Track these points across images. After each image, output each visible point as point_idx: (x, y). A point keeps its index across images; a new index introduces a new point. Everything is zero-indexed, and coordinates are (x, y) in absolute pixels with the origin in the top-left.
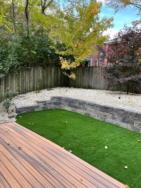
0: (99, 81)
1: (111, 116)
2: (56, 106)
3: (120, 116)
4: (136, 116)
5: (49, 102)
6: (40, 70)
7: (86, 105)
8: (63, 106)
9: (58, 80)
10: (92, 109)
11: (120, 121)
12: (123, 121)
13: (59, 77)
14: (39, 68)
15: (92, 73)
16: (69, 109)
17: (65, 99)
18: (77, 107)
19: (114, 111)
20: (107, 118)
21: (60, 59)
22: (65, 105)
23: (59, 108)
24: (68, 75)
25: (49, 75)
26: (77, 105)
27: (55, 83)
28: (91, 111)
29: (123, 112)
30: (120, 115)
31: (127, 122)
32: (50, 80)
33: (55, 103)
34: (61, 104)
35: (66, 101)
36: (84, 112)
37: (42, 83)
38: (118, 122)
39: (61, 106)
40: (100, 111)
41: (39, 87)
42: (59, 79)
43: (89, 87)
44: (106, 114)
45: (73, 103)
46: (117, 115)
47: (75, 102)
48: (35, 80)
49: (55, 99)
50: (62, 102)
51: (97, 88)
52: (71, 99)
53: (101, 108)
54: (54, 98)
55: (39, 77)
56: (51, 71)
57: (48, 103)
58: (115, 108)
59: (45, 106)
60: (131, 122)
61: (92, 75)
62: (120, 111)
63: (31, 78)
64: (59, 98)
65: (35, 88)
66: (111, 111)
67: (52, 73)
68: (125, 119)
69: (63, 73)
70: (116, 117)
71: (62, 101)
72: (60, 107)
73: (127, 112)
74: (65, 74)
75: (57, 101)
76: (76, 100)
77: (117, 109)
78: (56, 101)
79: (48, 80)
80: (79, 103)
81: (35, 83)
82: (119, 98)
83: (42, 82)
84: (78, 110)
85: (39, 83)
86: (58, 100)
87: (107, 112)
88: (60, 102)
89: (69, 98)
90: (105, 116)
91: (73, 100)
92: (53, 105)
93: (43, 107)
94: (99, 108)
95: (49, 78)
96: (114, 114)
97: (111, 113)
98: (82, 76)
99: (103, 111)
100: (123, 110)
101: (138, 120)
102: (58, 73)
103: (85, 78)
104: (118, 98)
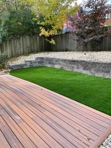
0: (73, 44)
1: (77, 67)
2: (40, 64)
3: (83, 66)
4: (92, 64)
5: (34, 61)
6: (28, 38)
7: (60, 61)
9: (42, 46)
10: (64, 64)
12: (85, 69)
13: (43, 43)
14: (27, 37)
15: (68, 38)
16: (49, 66)
17: (46, 59)
21: (40, 29)
22: (46, 63)
23: (42, 65)
24: (49, 41)
25: (35, 42)
26: (54, 62)
27: (40, 48)
29: (84, 63)
31: (87, 70)
32: (37, 45)
33: (39, 62)
34: (43, 62)
36: (59, 66)
38: (81, 70)
39: (44, 64)
40: (69, 64)
41: (28, 51)
42: (44, 45)
43: (67, 50)
44: (74, 66)
47: (53, 60)
48: (25, 47)
49: (39, 59)
51: (72, 50)
53: (70, 62)
54: (38, 58)
55: (27, 44)
56: (37, 39)
57: (33, 62)
59: (31, 64)
60: (90, 69)
61: (68, 40)
63: (21, 45)
64: (42, 58)
65: (25, 53)
67: (38, 41)
68: (85, 67)
69: (45, 39)
70: (80, 67)
71: (44, 60)
73: (87, 62)
74: (46, 40)
75: (40, 60)
77: (80, 61)
78: (39, 61)
79: (34, 46)
80: (56, 60)
81: (25, 49)
83: (30, 48)
84: (55, 66)
85: (27, 49)
86: (41, 60)
87: (74, 64)
89: (49, 58)
90: (73, 67)
91: (52, 59)
92: (38, 64)
93: (30, 65)
94: (68, 62)
95: (35, 44)
96: (79, 65)
97: (77, 64)
98: (61, 42)
99: (71, 64)
100: (84, 61)
101: (94, 67)
102: (42, 41)
103: (63, 43)
104: (84, 54)
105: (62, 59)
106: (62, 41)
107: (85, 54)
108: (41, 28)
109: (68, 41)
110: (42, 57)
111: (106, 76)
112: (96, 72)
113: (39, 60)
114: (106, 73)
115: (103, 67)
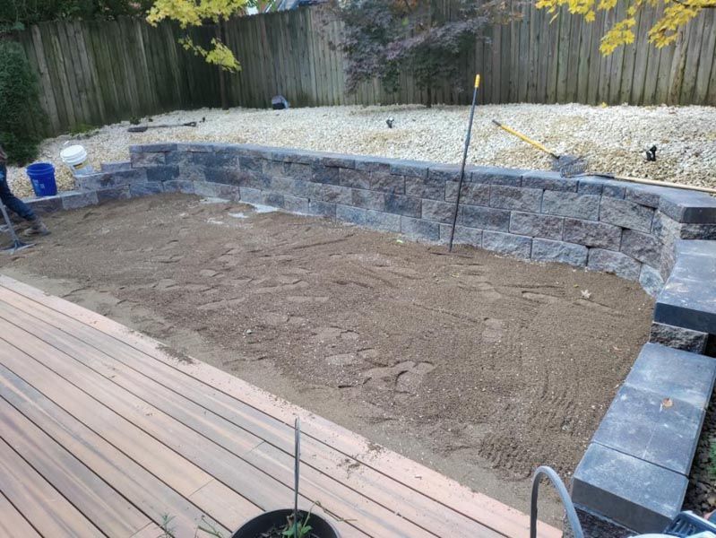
1: (350, 194)
2: (158, 185)
3: (379, 189)
4: (425, 182)
5: (123, 170)
6: (80, 38)
7: (265, 163)
8: (188, 181)
9: (170, 79)
10: (289, 179)
11: (378, 206)
12: (390, 205)
13: (174, 65)
14: (71, 31)
15: (306, 35)
17: (189, 151)
18: (239, 178)
19: (358, 175)
20: (339, 203)
22: (193, 174)
24: (204, 53)
25: (126, 58)
26: (235, 168)
27: (158, 93)
28: (287, 187)
29: (384, 174)
30: (377, 186)
31: (402, 209)
32: (135, 79)
33: (151, 173)
34: (177, 173)
35: (193, 160)
36: (264, 193)
38: (373, 212)
39: (180, 180)
40: (314, 181)
41: (86, 113)
42: (177, 73)
43: (303, 101)
44: (335, 189)
45: (221, 162)
46: (367, 186)
47: (227, 161)
48: (65, 85)
49: (150, 156)
50: (180, 164)
51: (330, 98)
52: (210, 150)
53: (315, 170)
54: (144, 150)
55: (79, 72)
56: (132, 41)
57: (118, 174)
58: (362, 160)
59: (108, 187)
60: (414, 204)
61: (306, 45)
62: (377, 169)
63: (42, 74)
64: (167, 151)
65: (72, 119)
66: (349, 177)
67: (139, 50)
68: (393, 198)
69: (181, 41)
70: (365, 193)
71: (177, 160)
72: (174, 185)
73: (397, 169)
74: (187, 47)
75: (157, 160)
76: (230, 151)
77: (367, 164)
78: (154, 165)
79: (122, 83)
80: (241, 159)
81: (68, 99)
82: (390, 124)
84: (243, 190)
85: (83, 96)
86: (163, 159)
87: (337, 182)
88: (172, 164)
89: (203, 147)
90: (333, 197)
91: (221, 152)
92: (146, 181)
93: (99, 193)
94: (308, 171)
95: (128, 71)
96: (359, 186)
97: (351, 181)
98: (269, 53)
99: (324, 182)
100: (386, 166)
101: (433, 193)
102: (165, 49)
103: (281, 61)
104: (386, 126)
105: (276, 156)
106: (274, 50)
107: (390, 126)
109: (305, 53)
110: (165, 146)
111: (493, 240)
112: (444, 221)
113: (148, 162)
114: (493, 223)
115: (476, 196)
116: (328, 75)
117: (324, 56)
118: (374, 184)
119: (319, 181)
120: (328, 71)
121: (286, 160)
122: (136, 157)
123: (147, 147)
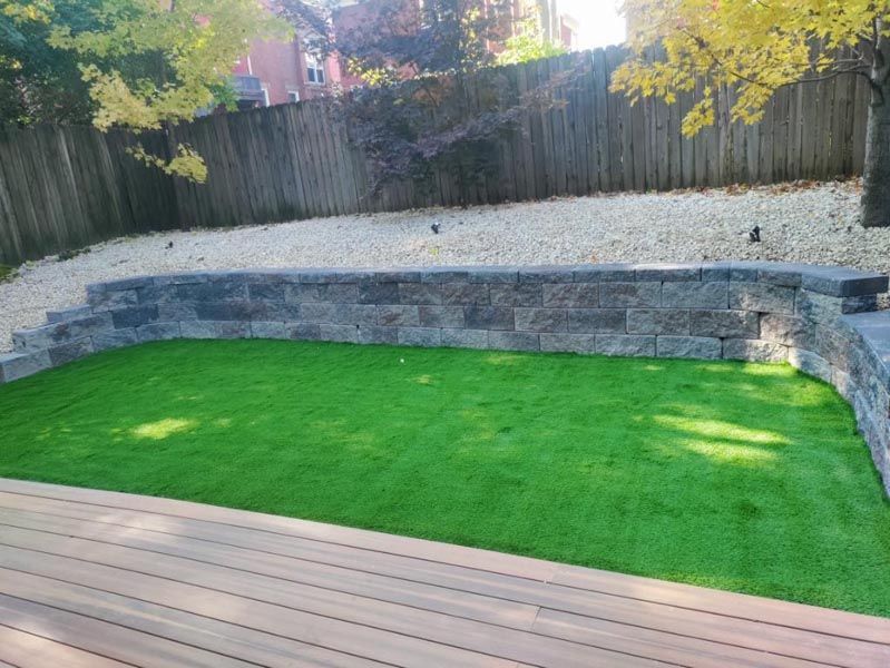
0: (326, 172)
1: (416, 313)
2: (130, 332)
3: (457, 303)
4: (516, 289)
5: (81, 317)
7: (288, 288)
8: (172, 323)
9: (106, 200)
10: (326, 304)
11: (456, 323)
12: (472, 320)
13: (110, 181)
15: (286, 137)
16: (205, 330)
17: (172, 285)
18: (249, 310)
19: (425, 289)
20: (401, 325)
21: (85, 78)
22: (179, 313)
23: (152, 337)
24: (160, 162)
25: (46, 174)
26: (245, 299)
28: (323, 314)
29: (461, 284)
30: (453, 299)
31: (487, 322)
32: (61, 201)
33: (119, 319)
34: (155, 313)
35: (178, 295)
36: (289, 325)
37: (13, 227)
38: (450, 331)
39: (160, 323)
40: (362, 303)
44: (394, 309)
45: (221, 293)
46: (438, 301)
47: (229, 291)
49: (117, 296)
50: (160, 302)
51: (324, 209)
52: (203, 281)
53: (364, 289)
54: (107, 289)
57: (76, 323)
58: (428, 271)
59: (63, 342)
60: (504, 314)
61: (287, 147)
62: (451, 280)
64: (141, 287)
66: (413, 293)
67: (64, 164)
68: (475, 311)
69: (129, 150)
70: (437, 310)
71: (155, 298)
72: (154, 330)
73: (478, 278)
74: (139, 157)
75: (127, 301)
76: (234, 278)
77: (435, 275)
78: (123, 306)
79: (44, 207)
80: (252, 287)
82: (435, 229)
83: (12, 219)
84: (256, 325)
86: (135, 298)
87: (396, 301)
88: (149, 303)
89: (194, 277)
90: (392, 318)
92: (112, 327)
93: (52, 352)
94: (355, 291)
95: (51, 192)
96: (427, 302)
97: (415, 297)
98: (235, 158)
99: (377, 302)
100: (463, 275)
101: (527, 300)
103: (254, 168)
105: (306, 277)
106: (243, 156)
108: (88, 72)
109: (286, 157)
110: (138, 280)
111: (609, 344)
112: (545, 330)
113: (115, 304)
114: (607, 325)
115: (582, 297)
116: (320, 182)
117: (312, 159)
118: (448, 297)
119: (370, 302)
120: (319, 176)
121: (322, 281)
122: (97, 299)
123: (112, 284)
